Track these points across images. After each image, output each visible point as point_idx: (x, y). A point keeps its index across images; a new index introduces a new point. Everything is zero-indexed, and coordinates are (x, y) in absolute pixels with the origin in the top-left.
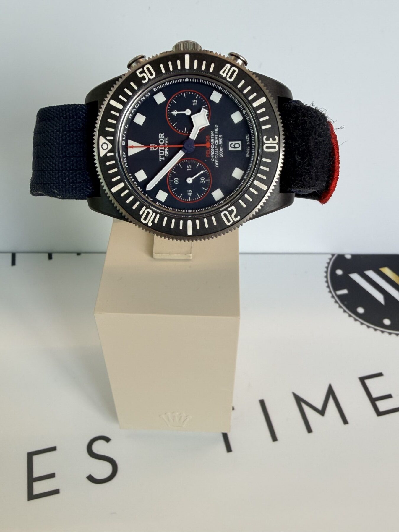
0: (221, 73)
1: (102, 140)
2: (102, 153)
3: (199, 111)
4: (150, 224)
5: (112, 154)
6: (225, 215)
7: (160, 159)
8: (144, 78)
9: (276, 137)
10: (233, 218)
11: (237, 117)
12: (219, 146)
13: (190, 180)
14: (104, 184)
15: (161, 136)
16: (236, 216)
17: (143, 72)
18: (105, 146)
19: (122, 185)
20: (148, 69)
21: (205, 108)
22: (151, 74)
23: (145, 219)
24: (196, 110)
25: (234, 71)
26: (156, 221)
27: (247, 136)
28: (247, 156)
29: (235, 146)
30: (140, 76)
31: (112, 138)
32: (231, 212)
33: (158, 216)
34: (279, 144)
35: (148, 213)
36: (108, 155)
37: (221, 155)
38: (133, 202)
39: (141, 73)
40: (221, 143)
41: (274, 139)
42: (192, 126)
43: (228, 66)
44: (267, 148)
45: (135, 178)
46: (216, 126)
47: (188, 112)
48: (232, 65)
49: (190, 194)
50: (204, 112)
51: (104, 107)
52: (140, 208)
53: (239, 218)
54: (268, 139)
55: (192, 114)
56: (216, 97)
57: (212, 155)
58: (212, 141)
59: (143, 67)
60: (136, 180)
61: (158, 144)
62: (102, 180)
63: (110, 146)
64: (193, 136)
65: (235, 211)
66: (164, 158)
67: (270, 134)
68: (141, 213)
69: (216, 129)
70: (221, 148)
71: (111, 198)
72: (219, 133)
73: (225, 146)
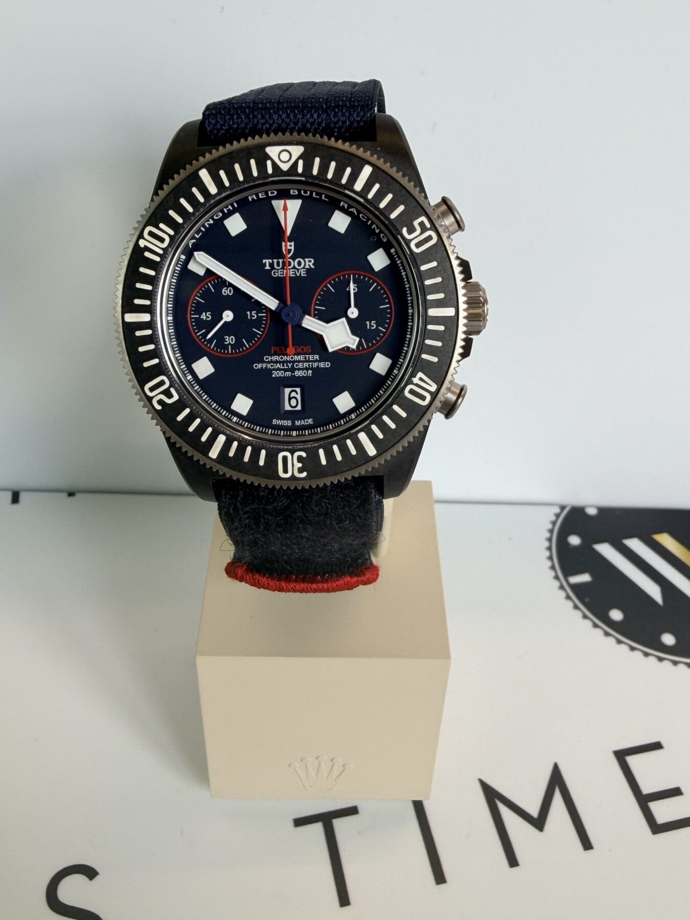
0: (420, 375)
1: (297, 150)
2: (272, 151)
3: (354, 332)
4: (142, 243)
5: (270, 171)
6: (162, 383)
7: (267, 261)
8: (411, 230)
9: (304, 474)
10: (157, 396)
11: (344, 402)
12: (293, 370)
13: (228, 316)
14: (215, 154)
15: (309, 263)
16: (160, 402)
17: (424, 229)
18: (285, 156)
19: (213, 190)
20: (429, 238)
21: (360, 344)
22: (418, 245)
23: (151, 234)
24: (355, 327)
25: (423, 398)
26: (147, 254)
27: (310, 421)
28: (275, 422)
29: (292, 399)
30: (416, 223)
31: (300, 170)
32: (167, 393)
33: (157, 259)
34: (293, 477)
35: (162, 240)
36: (269, 163)
37: (275, 374)
38: (181, 211)
39: (422, 224)
40: (298, 373)
41: (300, 470)
42: (328, 321)
43: (433, 388)
44: (285, 459)
45: (231, 213)
46: (327, 365)
47: (353, 312)
48: (434, 395)
49: (203, 316)
50: (352, 342)
51: (360, 152)
52: (171, 223)
53: (159, 407)
54: (300, 459)
55: (349, 319)
56: (380, 364)
57: (275, 358)
58: (301, 358)
59: (434, 228)
60: (226, 216)
61: (294, 258)
62: (222, 150)
63: (285, 167)
64: (310, 323)
65: (169, 401)
66: (270, 268)
67: (310, 463)
68: (162, 226)
69: (322, 365)
70: (288, 374)
71: (189, 169)
72: (316, 370)
73: (292, 382)
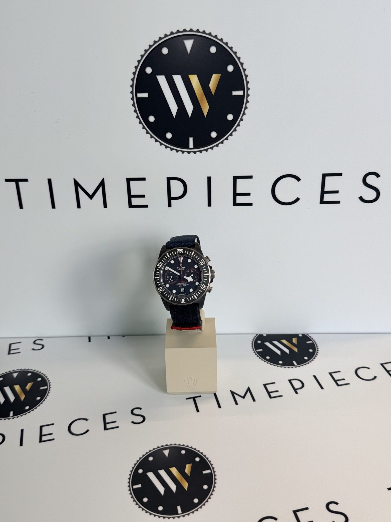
0: (204, 285)
1: (182, 250)
2: (178, 250)
3: (192, 278)
4: (157, 265)
5: (178, 253)
6: (161, 288)
7: (178, 267)
8: (201, 261)
9: (185, 302)
10: (160, 290)
11: (191, 290)
12: (183, 285)
13: (172, 277)
14: (169, 251)
15: (185, 267)
16: (161, 291)
17: (203, 261)
18: (180, 251)
19: (169, 256)
20: (204, 263)
21: (194, 280)
22: (202, 264)
23: (159, 264)
24: (193, 278)
25: (204, 289)
26: (158, 267)
27: (186, 294)
28: (180, 294)
29: (183, 290)
30: (202, 260)
31: (183, 253)
32: (162, 290)
33: (160, 268)
34: (183, 303)
35: (161, 265)
36: (178, 252)
37: (180, 286)
38: (164, 260)
39: (203, 260)
40: (183, 286)
41: (184, 302)
42: (188, 277)
43: (206, 287)
44: (182, 300)
45: (172, 260)
46: (188, 284)
47: (192, 275)
48: (206, 288)
49: (167, 277)
50: (192, 280)
51: (192, 250)
52: (162, 262)
53: (160, 292)
54: (184, 300)
55: (192, 276)
56: (197, 284)
57: (179, 283)
58: (184, 283)
59: (205, 261)
60: (171, 260)
61: (182, 267)
62: (170, 250)
63: (180, 252)
64: (185, 277)
65: (162, 291)
67: (186, 300)
68: (161, 262)
69: (187, 284)
70: (182, 286)
71: (165, 253)
72: (186, 285)
73: (183, 287)
